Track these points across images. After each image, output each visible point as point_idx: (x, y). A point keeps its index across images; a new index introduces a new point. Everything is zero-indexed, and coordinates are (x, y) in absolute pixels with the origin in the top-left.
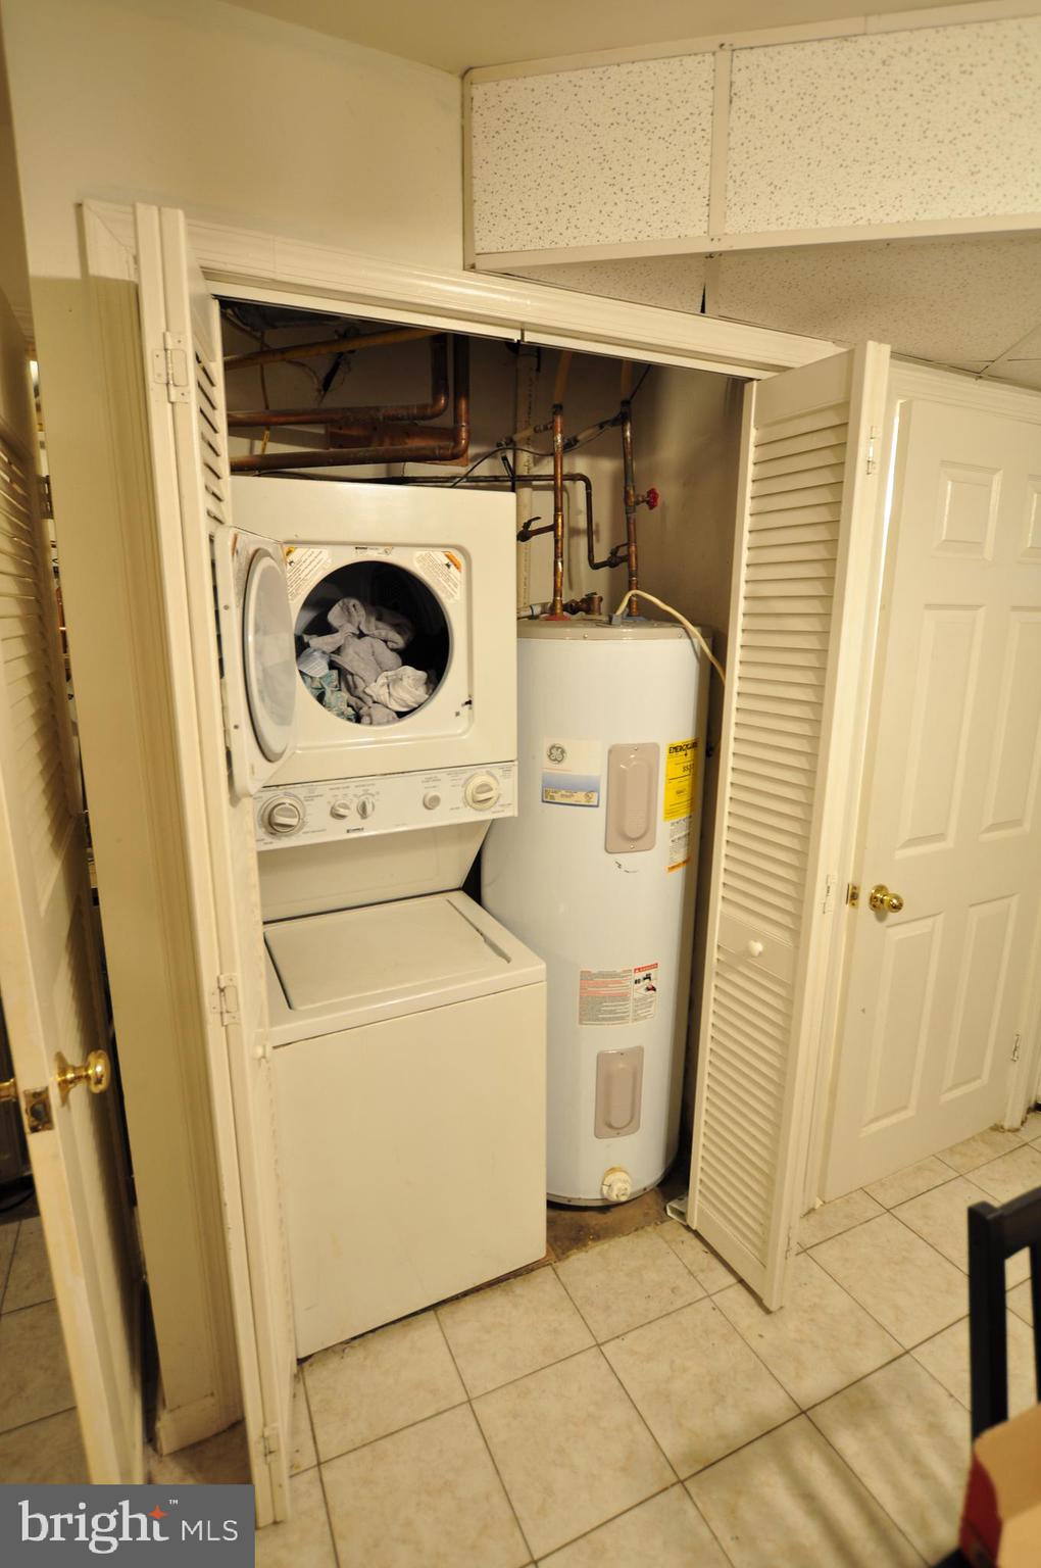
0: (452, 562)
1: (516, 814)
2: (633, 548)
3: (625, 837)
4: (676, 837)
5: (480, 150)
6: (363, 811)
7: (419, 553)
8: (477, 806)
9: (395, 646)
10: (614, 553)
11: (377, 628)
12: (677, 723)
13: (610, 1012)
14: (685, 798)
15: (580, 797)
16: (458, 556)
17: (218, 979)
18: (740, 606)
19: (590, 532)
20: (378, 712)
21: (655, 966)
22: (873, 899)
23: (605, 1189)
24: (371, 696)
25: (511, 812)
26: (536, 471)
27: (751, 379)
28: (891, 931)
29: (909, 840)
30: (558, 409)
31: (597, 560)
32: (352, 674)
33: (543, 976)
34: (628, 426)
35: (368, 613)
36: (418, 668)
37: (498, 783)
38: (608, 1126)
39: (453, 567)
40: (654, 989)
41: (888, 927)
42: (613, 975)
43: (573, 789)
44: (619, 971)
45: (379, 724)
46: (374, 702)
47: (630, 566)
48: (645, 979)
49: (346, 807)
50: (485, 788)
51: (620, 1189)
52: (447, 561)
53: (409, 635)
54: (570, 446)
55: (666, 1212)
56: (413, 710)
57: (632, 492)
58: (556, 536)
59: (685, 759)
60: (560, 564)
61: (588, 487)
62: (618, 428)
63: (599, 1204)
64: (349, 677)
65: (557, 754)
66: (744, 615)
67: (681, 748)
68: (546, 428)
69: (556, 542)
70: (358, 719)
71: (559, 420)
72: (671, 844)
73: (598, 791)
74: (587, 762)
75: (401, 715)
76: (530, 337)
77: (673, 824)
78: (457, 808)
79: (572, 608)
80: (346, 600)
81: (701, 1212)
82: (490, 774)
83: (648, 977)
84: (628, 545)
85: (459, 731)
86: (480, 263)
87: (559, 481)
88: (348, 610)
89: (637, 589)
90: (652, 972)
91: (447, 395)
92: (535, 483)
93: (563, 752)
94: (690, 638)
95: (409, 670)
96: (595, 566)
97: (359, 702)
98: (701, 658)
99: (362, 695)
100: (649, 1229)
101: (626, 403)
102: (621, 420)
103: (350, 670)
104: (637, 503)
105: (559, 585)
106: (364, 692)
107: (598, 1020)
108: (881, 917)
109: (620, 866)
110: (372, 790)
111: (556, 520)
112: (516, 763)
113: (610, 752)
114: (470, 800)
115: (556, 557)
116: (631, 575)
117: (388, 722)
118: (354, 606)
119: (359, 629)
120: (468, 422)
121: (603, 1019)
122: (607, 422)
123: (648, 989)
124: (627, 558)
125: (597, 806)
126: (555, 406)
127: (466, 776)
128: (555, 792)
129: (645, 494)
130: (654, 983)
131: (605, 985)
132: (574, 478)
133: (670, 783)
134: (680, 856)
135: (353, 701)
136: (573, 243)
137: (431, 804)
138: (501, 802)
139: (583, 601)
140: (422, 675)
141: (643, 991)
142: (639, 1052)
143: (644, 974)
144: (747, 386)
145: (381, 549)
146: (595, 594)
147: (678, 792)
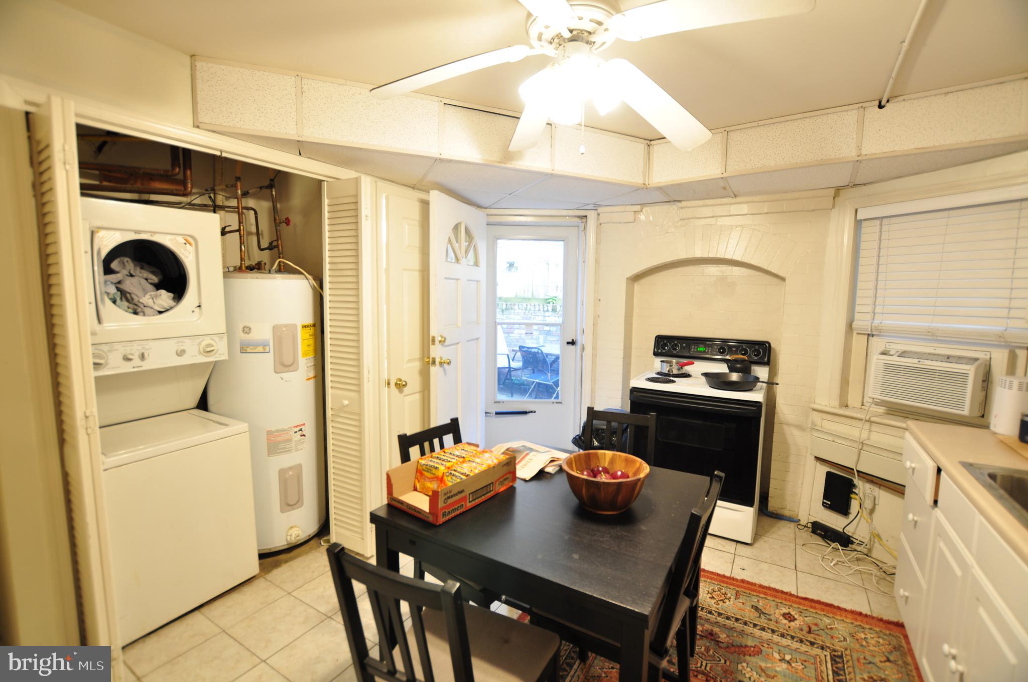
0: (187, 242)
1: (227, 358)
2: (280, 242)
3: (284, 365)
4: (309, 365)
5: (199, 86)
6: (142, 357)
7: (169, 237)
8: (206, 354)
9: (153, 282)
10: (271, 244)
11: (141, 273)
12: (304, 315)
13: (284, 448)
14: (312, 348)
15: (260, 349)
16: (190, 240)
17: (85, 413)
18: (327, 267)
19: (258, 234)
20: (147, 310)
21: (304, 424)
22: (396, 384)
23: (289, 538)
24: (143, 304)
25: (225, 357)
26: (227, 203)
27: (324, 181)
28: (406, 397)
29: (409, 360)
30: (238, 179)
31: (262, 247)
32: (130, 294)
33: (247, 429)
34: (274, 190)
35: (135, 266)
36: (168, 291)
37: (217, 344)
38: (288, 505)
39: (188, 245)
40: (304, 435)
41: (405, 396)
42: (283, 430)
43: (256, 345)
44: (286, 428)
45: (149, 316)
46: (145, 306)
47: (279, 250)
48: (299, 431)
49: (133, 355)
50: (209, 345)
51: (296, 534)
52: (185, 242)
53: (161, 277)
54: (245, 194)
55: (321, 543)
56: (167, 310)
57: (277, 218)
58: (240, 234)
59: (311, 331)
60: (243, 247)
61: (256, 213)
62: (269, 190)
63: (286, 547)
64: (128, 295)
65: (247, 330)
66: (329, 270)
67: (308, 326)
68: (232, 186)
69: (240, 237)
70: (136, 313)
71: (239, 184)
72: (306, 368)
73: (269, 346)
74: (262, 332)
75: (160, 312)
76: (224, 155)
77: (307, 359)
78: (195, 356)
79: (251, 268)
80: (122, 258)
81: (336, 533)
82: (212, 339)
83: (301, 430)
84: (277, 240)
85: (195, 319)
86: (201, 125)
87: (240, 210)
88: (124, 264)
89: (283, 258)
90: (303, 427)
91: (180, 167)
92: (226, 209)
93: (250, 329)
94: (307, 279)
95: (163, 292)
96: (262, 250)
97: (136, 307)
98: (314, 288)
99: (137, 303)
100: (313, 551)
101: (272, 180)
102: (271, 187)
103: (128, 291)
104: (280, 223)
105: (243, 256)
106: (139, 302)
107: (278, 453)
108: (401, 391)
109: (282, 379)
110: (147, 347)
111: (240, 227)
112: (226, 334)
113: (274, 328)
114: (202, 350)
115: (241, 244)
116: (279, 254)
117: (154, 315)
118: (127, 261)
119: (130, 273)
120: (191, 180)
121: (280, 452)
122: (263, 187)
123: (301, 436)
124: (277, 246)
125: (269, 352)
126: (236, 178)
127: (198, 341)
128: (248, 348)
129: (284, 219)
130: (304, 433)
131: (280, 435)
132: (248, 209)
133: (304, 342)
134: (312, 374)
135: (131, 306)
136: (243, 127)
137: (180, 353)
138: (219, 352)
139: (256, 264)
140: (171, 295)
141: (299, 437)
142: (299, 467)
143: (299, 428)
144: (322, 182)
145: (149, 234)
146: (262, 261)
147: (308, 346)
